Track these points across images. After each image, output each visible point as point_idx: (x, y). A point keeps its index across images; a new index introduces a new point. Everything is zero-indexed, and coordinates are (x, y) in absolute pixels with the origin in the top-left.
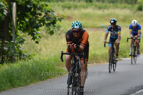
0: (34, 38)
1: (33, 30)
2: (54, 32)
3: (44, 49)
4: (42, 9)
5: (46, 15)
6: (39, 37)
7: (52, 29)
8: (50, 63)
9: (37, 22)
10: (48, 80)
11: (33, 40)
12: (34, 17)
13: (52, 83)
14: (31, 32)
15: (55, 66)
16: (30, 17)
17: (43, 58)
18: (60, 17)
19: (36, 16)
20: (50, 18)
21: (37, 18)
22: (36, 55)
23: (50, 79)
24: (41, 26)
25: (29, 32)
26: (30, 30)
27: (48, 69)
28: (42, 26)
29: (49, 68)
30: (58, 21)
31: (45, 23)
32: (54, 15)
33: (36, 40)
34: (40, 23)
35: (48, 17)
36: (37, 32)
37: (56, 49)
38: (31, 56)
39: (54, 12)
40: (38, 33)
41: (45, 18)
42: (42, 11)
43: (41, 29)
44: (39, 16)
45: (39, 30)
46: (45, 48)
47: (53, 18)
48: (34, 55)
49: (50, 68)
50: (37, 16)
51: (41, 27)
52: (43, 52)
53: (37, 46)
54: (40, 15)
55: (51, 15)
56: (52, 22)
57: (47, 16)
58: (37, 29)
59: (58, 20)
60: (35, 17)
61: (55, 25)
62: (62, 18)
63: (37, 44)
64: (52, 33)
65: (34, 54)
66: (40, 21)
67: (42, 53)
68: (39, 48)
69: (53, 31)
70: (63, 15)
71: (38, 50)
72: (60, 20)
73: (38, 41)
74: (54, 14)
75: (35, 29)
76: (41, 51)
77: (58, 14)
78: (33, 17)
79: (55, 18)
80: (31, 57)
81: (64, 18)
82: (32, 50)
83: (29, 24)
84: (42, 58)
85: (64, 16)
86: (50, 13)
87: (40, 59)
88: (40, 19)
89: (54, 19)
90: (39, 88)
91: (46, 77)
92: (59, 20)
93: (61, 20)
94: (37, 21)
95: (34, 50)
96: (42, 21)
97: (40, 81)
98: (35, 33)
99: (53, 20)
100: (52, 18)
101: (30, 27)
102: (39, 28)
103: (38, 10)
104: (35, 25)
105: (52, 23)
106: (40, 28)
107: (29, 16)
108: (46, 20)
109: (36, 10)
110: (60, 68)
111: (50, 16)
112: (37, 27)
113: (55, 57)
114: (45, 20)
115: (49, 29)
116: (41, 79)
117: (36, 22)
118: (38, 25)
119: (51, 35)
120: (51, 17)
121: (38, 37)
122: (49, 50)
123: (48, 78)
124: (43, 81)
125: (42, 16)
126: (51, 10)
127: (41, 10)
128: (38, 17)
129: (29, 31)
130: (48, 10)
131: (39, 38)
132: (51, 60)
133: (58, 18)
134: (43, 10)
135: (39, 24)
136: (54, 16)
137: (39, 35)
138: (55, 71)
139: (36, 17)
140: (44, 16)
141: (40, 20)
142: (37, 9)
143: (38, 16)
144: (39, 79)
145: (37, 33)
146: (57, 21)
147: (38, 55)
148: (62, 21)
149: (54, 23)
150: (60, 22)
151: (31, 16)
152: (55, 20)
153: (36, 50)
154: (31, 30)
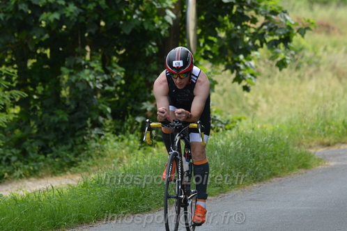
0: (239, 79)
1: (236, 59)
2: (288, 62)
3: (264, 106)
4: (259, 6)
5: (267, 21)
6: (252, 75)
7: (282, 56)
8: (279, 138)
9: (247, 39)
10: (274, 179)
11: (236, 83)
12: (239, 27)
13: (283, 188)
14: (231, 63)
15: (291, 147)
16: (229, 26)
17: (262, 127)
18: (301, 25)
19: (243, 24)
20: (276, 27)
21: (246, 30)
22: (245, 119)
23: (278, 179)
24: (256, 48)
25: (226, 63)
26: (230, 60)
27: (274, 153)
28: (259, 47)
29: (275, 151)
30: (298, 35)
31: (265, 41)
32: (286, 20)
33: (244, 83)
34: (253, 42)
35: (273, 26)
36: (246, 63)
37: (294, 105)
38: (232, 122)
39: (288, 14)
40: (248, 65)
41: (265, 27)
42: (257, 12)
43: (256, 55)
44: (252, 25)
45: (250, 60)
46: (267, 101)
47: (285, 27)
48: (240, 120)
49: (278, 150)
50: (246, 25)
51: (256, 50)
52: (262, 111)
53: (247, 98)
54: (254, 21)
55: (281, 22)
56: (283, 37)
57: (270, 25)
58: (245, 57)
59: (298, 31)
60: (242, 26)
61: (289, 44)
62: (308, 28)
63: (246, 94)
64: (282, 65)
65: (239, 116)
66: (254, 36)
67: (259, 114)
68: (251, 102)
69: (285, 59)
70: (309, 21)
71: (250, 108)
72: (302, 32)
73: (248, 85)
74: (288, 17)
75: (241, 57)
76: (257, 109)
77: (298, 19)
78: (236, 26)
79: (289, 27)
80: (231, 125)
81: (312, 27)
82: (236, 109)
83: (226, 44)
84: (259, 126)
85: (312, 23)
86: (279, 15)
87: (253, 129)
88: (252, 31)
89: (288, 30)
90: (251, 200)
91: (268, 174)
92: (300, 34)
93: (305, 33)
94: (245, 36)
95: (239, 107)
96: (259, 36)
97: (254, 182)
98: (242, 66)
99: (285, 32)
100: (281, 28)
101: (230, 52)
102: (250, 53)
103: (248, 11)
104: (240, 47)
105: (281, 40)
106: (254, 53)
107: (227, 26)
108: (267, 33)
109: (243, 9)
110: (303, 150)
111: (276, 25)
112: (246, 52)
113: (290, 123)
114: (264, 33)
115: (276, 55)
116: (257, 178)
117: (243, 39)
118: (248, 46)
119: (280, 70)
120: (279, 26)
121: (249, 76)
122: (276, 107)
123: (274, 175)
124: (262, 184)
125: (258, 25)
126: (280, 8)
127: (255, 8)
128: (249, 27)
129: (227, 60)
130: (274, 8)
131: (253, 78)
132: (280, 131)
133: (298, 27)
134: (261, 9)
135: (250, 44)
136: (288, 24)
137: (251, 71)
138: (290, 157)
139: (245, 27)
140: (263, 24)
141: (254, 33)
142: (245, 7)
143: (248, 24)
144: (253, 178)
145: (246, 66)
146: (295, 34)
147: (250, 121)
148: (306, 36)
149: (286, 40)
150: (303, 36)
151: (231, 26)
152: (289, 33)
153: (244, 107)
154: (232, 59)
